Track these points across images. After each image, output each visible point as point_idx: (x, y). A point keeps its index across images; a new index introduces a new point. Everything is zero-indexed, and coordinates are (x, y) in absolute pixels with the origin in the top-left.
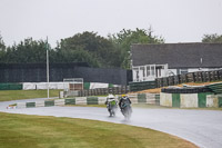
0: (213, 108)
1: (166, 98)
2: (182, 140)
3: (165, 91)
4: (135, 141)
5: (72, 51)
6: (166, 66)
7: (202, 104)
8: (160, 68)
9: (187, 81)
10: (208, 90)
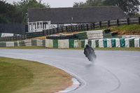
0: (78, 48)
1: (49, 42)
3: (48, 38)
4: (26, 70)
6: (49, 22)
7: (71, 46)
8: (46, 23)
9: (63, 32)
10: (75, 37)
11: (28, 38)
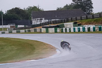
0: (60, 33)
1: (44, 30)
2: (48, 44)
3: (43, 27)
4: (31, 45)
5: (11, 14)
6: (44, 19)
7: (56, 32)
8: (42, 19)
9: (51, 24)
11: (32, 28)
